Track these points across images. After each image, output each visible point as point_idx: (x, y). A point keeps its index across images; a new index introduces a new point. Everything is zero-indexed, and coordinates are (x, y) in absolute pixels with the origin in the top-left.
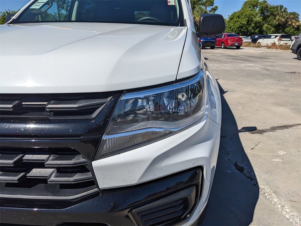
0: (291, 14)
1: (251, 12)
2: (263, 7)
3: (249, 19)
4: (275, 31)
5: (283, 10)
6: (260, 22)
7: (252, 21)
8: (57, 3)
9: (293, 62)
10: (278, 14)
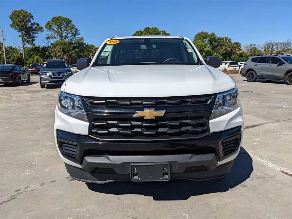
0: (235, 43)
1: (201, 43)
2: (212, 38)
3: (200, 49)
4: (223, 58)
5: (228, 40)
6: (210, 51)
7: (204, 51)
8: (22, 38)
9: (244, 83)
10: (224, 44)
